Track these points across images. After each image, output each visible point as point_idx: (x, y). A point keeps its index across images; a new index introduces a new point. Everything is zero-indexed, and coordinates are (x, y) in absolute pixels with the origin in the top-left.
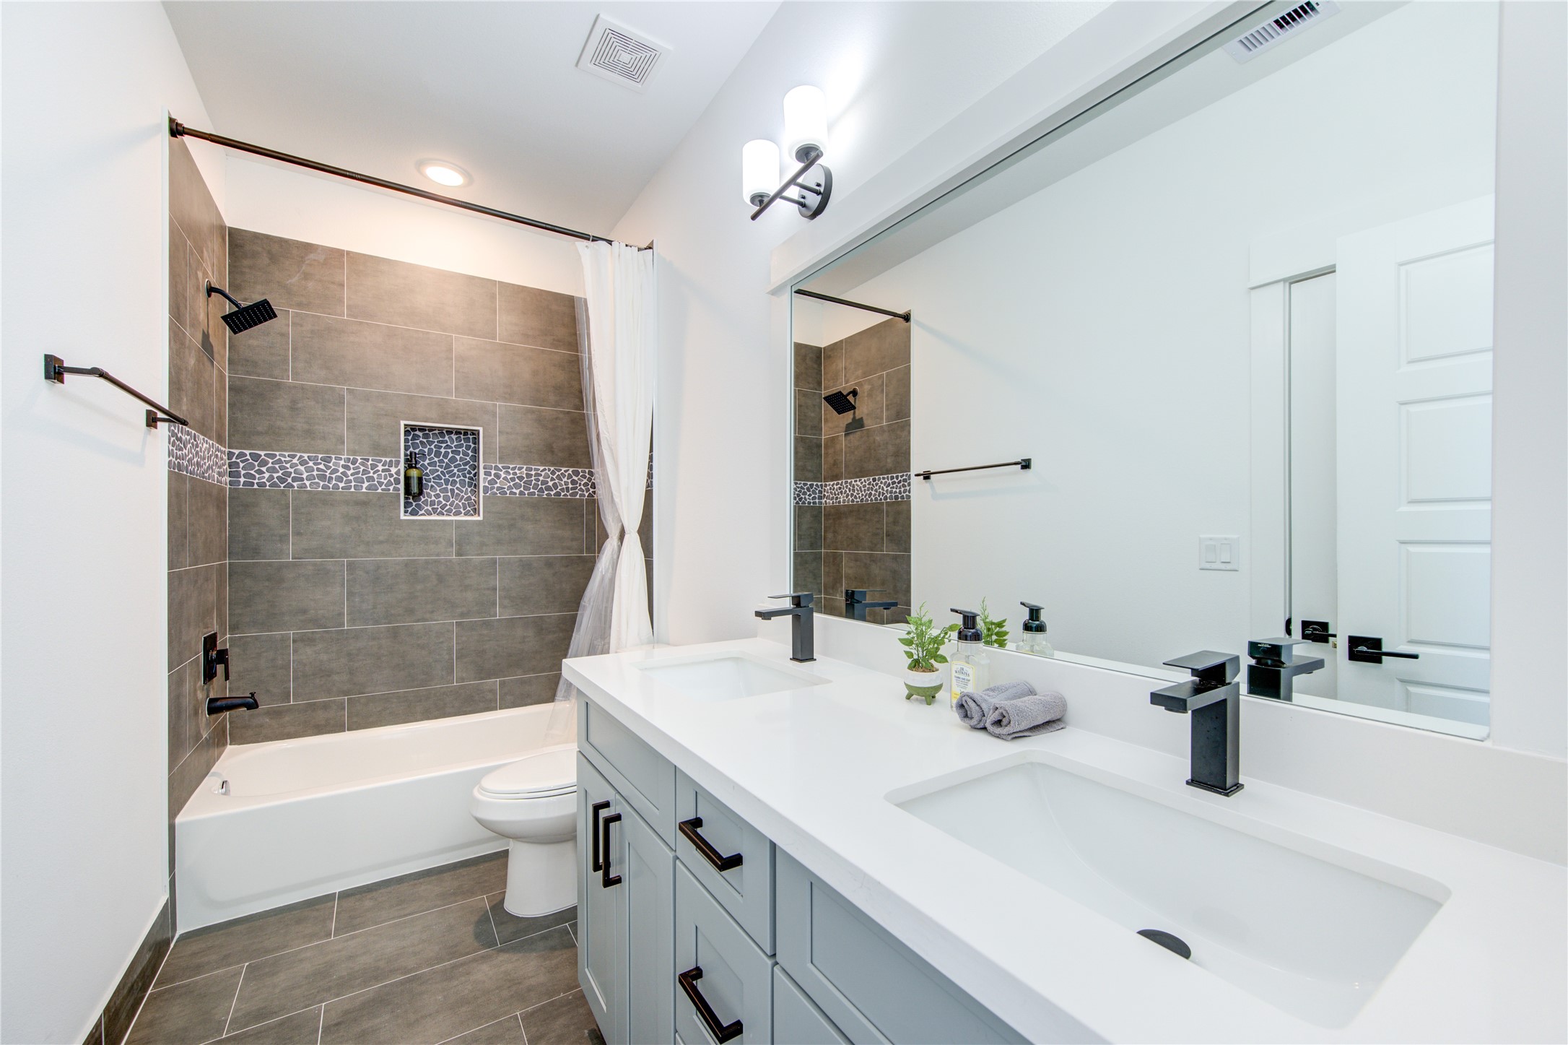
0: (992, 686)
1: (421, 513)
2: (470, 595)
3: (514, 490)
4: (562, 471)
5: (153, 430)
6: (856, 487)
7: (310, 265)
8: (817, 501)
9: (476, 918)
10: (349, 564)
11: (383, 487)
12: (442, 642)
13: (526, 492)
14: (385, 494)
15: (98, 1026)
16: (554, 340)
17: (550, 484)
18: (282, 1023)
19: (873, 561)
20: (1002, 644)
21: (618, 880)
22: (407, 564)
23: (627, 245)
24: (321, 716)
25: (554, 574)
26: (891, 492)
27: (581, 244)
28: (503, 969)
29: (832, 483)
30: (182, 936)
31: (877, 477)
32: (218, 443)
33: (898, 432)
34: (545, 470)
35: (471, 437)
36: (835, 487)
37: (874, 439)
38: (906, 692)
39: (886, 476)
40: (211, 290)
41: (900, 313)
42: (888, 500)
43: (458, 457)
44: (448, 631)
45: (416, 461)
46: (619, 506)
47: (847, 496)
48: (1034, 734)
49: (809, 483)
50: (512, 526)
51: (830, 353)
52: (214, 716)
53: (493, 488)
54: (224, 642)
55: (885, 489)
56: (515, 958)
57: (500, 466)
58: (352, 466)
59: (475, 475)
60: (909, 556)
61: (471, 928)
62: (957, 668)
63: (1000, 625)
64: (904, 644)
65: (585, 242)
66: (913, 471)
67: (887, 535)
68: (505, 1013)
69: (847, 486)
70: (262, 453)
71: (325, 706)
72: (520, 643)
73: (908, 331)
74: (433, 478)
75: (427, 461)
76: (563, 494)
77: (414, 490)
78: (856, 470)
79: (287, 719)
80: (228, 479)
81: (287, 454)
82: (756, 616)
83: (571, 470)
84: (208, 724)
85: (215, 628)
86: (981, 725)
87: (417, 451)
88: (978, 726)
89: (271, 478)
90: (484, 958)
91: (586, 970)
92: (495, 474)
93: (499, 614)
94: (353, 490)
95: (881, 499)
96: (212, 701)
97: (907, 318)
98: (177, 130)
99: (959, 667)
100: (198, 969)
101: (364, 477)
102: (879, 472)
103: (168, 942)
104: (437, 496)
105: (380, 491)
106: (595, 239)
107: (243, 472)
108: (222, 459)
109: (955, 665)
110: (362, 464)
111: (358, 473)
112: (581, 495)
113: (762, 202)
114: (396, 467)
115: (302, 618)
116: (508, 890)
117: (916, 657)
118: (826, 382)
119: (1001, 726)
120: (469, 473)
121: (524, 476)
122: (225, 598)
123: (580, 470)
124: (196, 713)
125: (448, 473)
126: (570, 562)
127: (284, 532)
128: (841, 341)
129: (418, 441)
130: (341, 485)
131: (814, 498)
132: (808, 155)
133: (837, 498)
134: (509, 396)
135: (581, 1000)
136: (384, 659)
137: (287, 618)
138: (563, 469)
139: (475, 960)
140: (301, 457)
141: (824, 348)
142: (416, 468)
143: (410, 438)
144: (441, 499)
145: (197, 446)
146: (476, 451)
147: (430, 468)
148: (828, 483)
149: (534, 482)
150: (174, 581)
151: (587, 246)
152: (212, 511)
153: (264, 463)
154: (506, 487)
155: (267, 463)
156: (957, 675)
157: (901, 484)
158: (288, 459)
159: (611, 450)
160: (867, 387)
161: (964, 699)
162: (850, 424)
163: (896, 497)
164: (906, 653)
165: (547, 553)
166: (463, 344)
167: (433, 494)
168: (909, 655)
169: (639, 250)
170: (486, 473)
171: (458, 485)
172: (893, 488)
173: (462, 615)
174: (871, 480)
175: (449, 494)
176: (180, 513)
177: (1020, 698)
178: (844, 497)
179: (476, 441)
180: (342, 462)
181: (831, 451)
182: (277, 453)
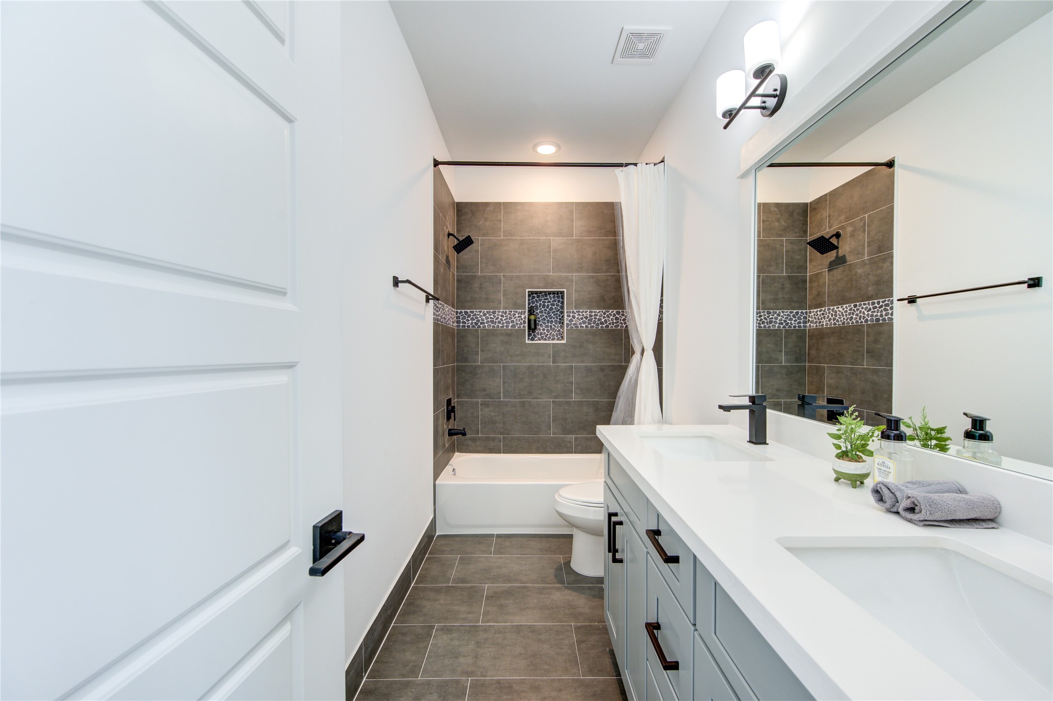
0: (914, 480)
1: (536, 339)
2: (559, 386)
3: (583, 325)
4: (610, 312)
5: (428, 304)
6: (838, 312)
7: (487, 213)
8: (802, 325)
9: (556, 567)
10: (503, 366)
11: (518, 326)
12: (545, 411)
13: (589, 326)
14: (519, 330)
15: (410, 562)
16: (606, 231)
17: (603, 320)
18: (471, 587)
19: (854, 373)
20: (943, 449)
21: (621, 561)
22: (529, 367)
23: (647, 164)
24: (491, 444)
25: (605, 375)
26: (872, 316)
27: (618, 170)
28: (567, 598)
29: (815, 310)
30: (438, 535)
31: (858, 304)
32: (452, 307)
33: (880, 264)
34: (600, 312)
35: (560, 295)
36: (819, 313)
37: (856, 272)
38: (835, 476)
39: (867, 302)
40: (449, 235)
41: (883, 162)
42: (869, 323)
43: (554, 307)
44: (548, 405)
45: (533, 311)
46: (640, 333)
47: (830, 320)
48: (953, 526)
49: (795, 311)
50: (581, 346)
51: (815, 206)
52: (450, 437)
53: (571, 324)
54: (454, 402)
55: (866, 313)
56: (573, 594)
57: (575, 311)
58: (505, 315)
59: (562, 317)
60: (891, 371)
61: (553, 571)
62: (879, 461)
63: (940, 431)
64: (832, 437)
65: (621, 168)
66: (897, 295)
67: (868, 352)
68: (566, 622)
69: (829, 313)
70: (469, 311)
71: (493, 439)
72: (585, 416)
73: (892, 176)
74: (542, 320)
75: (539, 311)
76: (610, 326)
77: (532, 327)
78: (839, 299)
79: (478, 443)
80: (456, 324)
81: (478, 311)
82: (719, 408)
83: (615, 311)
84: (448, 440)
85: (451, 396)
86: (895, 509)
87: (534, 305)
88: (892, 510)
89: (472, 323)
90: (558, 589)
91: (608, 612)
92: (572, 316)
93: (574, 398)
94: (505, 328)
95: (862, 322)
96: (450, 430)
97: (890, 164)
98: (436, 163)
99: (881, 461)
100: (443, 552)
101: (510, 321)
102: (861, 299)
103: (433, 537)
104: (544, 330)
105: (517, 328)
106: (627, 165)
107: (462, 321)
108: (454, 315)
109: (878, 459)
110: (509, 314)
111: (507, 319)
112: (621, 327)
113: (731, 115)
114: (524, 315)
115: (484, 393)
116: (573, 556)
117: (844, 449)
118: (811, 230)
119: (914, 513)
120: (559, 316)
121: (588, 316)
122: (455, 382)
123: (620, 311)
124: (444, 435)
125: (549, 316)
126: (614, 368)
127: (477, 350)
128: (826, 195)
129: (534, 300)
130: (500, 325)
131: (800, 323)
132: (763, 72)
133: (820, 322)
134: (580, 270)
135: (605, 630)
136: (518, 418)
137: (478, 393)
138: (611, 311)
139: (553, 588)
140: (484, 312)
141: (811, 203)
142: (533, 314)
143: (531, 298)
144: (545, 331)
145: (444, 310)
146: (563, 303)
147: (540, 314)
148: (812, 311)
149: (593, 319)
150: (436, 372)
151: (622, 171)
152: (450, 340)
153: (469, 316)
154: (578, 323)
155: (470, 316)
156: (879, 467)
157: (883, 308)
158: (479, 313)
159: (636, 297)
160: (849, 229)
161: (879, 485)
162: (833, 261)
163: (877, 320)
164: (834, 445)
165: (601, 362)
166: (556, 242)
167: (541, 328)
168: (838, 447)
169: (655, 165)
170: (568, 316)
171: (554, 323)
172: (874, 312)
173: (556, 397)
174: (852, 306)
175: (549, 328)
176: (438, 341)
177: (943, 493)
178: (826, 321)
179: (563, 297)
180: (500, 314)
181: (815, 284)
182: (474, 311)
